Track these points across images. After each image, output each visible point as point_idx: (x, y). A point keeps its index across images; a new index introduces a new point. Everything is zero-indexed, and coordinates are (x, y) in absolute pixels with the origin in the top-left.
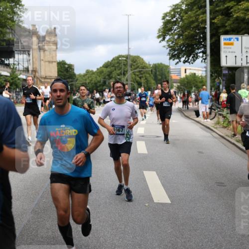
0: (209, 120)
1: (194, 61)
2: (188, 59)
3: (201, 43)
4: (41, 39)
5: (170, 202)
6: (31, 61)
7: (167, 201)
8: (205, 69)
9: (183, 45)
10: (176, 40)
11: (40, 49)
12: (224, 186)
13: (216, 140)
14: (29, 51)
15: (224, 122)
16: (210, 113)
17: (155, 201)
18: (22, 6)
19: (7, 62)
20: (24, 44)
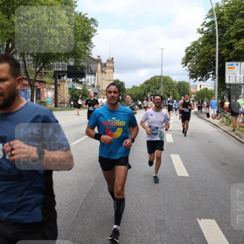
0: (216, 120)
1: (207, 79)
2: (203, 78)
3: (212, 67)
4: (103, 66)
5: (188, 176)
6: (96, 80)
7: (187, 175)
8: (214, 85)
9: (199, 69)
10: (194, 65)
11: (102, 72)
12: (226, 165)
13: (221, 134)
14: (95, 73)
15: (227, 121)
16: (217, 115)
17: (178, 175)
18: (92, 43)
19: (80, 81)
20: (92, 69)
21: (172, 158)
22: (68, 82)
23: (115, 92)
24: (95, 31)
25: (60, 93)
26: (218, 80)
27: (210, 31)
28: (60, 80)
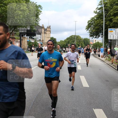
0: (103, 58)
1: (99, 37)
2: (96, 37)
3: (101, 31)
4: (45, 30)
6: (42, 37)
7: (88, 86)
8: (102, 40)
9: (95, 32)
10: (92, 30)
11: (45, 33)
12: (108, 81)
13: (106, 65)
14: (41, 34)
15: (109, 59)
16: (104, 56)
17: (84, 86)
18: (39, 18)
19: (33, 38)
20: (39, 31)
21: (81, 78)
22: (27, 38)
23: (51, 44)
24: (41, 11)
25: (22, 44)
26: (105, 38)
27: (101, 12)
28: (23, 37)
